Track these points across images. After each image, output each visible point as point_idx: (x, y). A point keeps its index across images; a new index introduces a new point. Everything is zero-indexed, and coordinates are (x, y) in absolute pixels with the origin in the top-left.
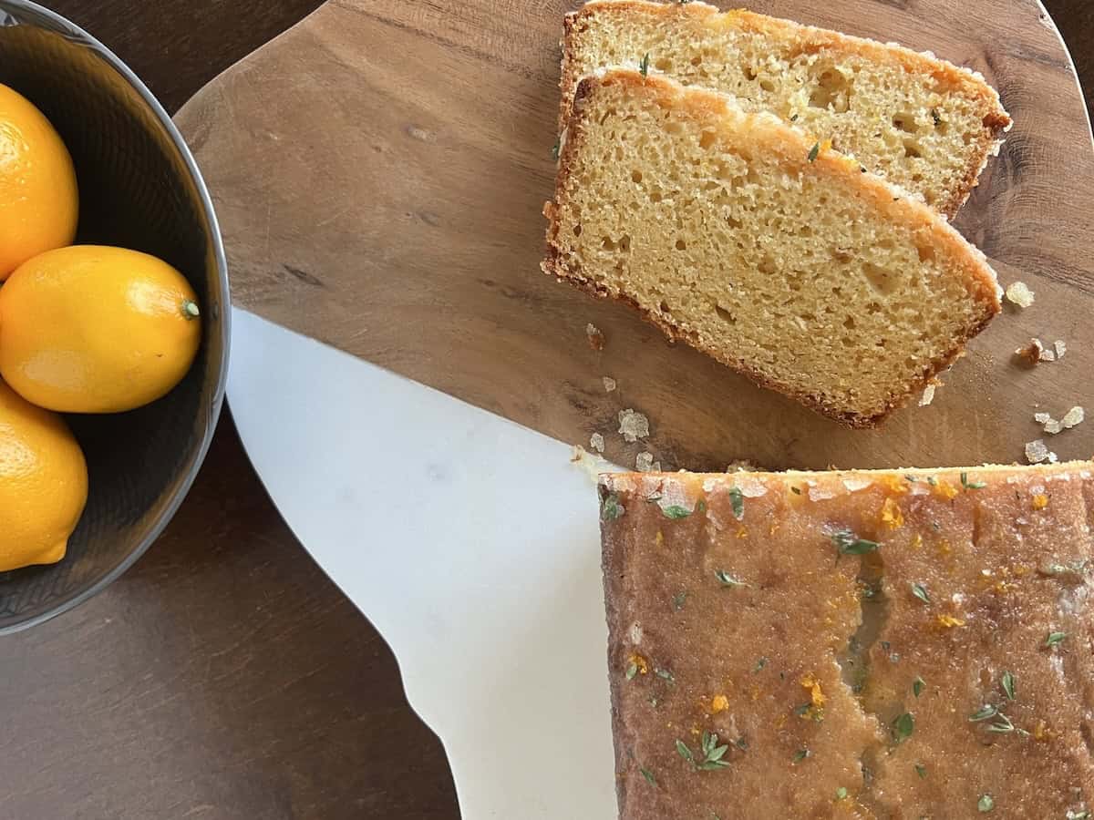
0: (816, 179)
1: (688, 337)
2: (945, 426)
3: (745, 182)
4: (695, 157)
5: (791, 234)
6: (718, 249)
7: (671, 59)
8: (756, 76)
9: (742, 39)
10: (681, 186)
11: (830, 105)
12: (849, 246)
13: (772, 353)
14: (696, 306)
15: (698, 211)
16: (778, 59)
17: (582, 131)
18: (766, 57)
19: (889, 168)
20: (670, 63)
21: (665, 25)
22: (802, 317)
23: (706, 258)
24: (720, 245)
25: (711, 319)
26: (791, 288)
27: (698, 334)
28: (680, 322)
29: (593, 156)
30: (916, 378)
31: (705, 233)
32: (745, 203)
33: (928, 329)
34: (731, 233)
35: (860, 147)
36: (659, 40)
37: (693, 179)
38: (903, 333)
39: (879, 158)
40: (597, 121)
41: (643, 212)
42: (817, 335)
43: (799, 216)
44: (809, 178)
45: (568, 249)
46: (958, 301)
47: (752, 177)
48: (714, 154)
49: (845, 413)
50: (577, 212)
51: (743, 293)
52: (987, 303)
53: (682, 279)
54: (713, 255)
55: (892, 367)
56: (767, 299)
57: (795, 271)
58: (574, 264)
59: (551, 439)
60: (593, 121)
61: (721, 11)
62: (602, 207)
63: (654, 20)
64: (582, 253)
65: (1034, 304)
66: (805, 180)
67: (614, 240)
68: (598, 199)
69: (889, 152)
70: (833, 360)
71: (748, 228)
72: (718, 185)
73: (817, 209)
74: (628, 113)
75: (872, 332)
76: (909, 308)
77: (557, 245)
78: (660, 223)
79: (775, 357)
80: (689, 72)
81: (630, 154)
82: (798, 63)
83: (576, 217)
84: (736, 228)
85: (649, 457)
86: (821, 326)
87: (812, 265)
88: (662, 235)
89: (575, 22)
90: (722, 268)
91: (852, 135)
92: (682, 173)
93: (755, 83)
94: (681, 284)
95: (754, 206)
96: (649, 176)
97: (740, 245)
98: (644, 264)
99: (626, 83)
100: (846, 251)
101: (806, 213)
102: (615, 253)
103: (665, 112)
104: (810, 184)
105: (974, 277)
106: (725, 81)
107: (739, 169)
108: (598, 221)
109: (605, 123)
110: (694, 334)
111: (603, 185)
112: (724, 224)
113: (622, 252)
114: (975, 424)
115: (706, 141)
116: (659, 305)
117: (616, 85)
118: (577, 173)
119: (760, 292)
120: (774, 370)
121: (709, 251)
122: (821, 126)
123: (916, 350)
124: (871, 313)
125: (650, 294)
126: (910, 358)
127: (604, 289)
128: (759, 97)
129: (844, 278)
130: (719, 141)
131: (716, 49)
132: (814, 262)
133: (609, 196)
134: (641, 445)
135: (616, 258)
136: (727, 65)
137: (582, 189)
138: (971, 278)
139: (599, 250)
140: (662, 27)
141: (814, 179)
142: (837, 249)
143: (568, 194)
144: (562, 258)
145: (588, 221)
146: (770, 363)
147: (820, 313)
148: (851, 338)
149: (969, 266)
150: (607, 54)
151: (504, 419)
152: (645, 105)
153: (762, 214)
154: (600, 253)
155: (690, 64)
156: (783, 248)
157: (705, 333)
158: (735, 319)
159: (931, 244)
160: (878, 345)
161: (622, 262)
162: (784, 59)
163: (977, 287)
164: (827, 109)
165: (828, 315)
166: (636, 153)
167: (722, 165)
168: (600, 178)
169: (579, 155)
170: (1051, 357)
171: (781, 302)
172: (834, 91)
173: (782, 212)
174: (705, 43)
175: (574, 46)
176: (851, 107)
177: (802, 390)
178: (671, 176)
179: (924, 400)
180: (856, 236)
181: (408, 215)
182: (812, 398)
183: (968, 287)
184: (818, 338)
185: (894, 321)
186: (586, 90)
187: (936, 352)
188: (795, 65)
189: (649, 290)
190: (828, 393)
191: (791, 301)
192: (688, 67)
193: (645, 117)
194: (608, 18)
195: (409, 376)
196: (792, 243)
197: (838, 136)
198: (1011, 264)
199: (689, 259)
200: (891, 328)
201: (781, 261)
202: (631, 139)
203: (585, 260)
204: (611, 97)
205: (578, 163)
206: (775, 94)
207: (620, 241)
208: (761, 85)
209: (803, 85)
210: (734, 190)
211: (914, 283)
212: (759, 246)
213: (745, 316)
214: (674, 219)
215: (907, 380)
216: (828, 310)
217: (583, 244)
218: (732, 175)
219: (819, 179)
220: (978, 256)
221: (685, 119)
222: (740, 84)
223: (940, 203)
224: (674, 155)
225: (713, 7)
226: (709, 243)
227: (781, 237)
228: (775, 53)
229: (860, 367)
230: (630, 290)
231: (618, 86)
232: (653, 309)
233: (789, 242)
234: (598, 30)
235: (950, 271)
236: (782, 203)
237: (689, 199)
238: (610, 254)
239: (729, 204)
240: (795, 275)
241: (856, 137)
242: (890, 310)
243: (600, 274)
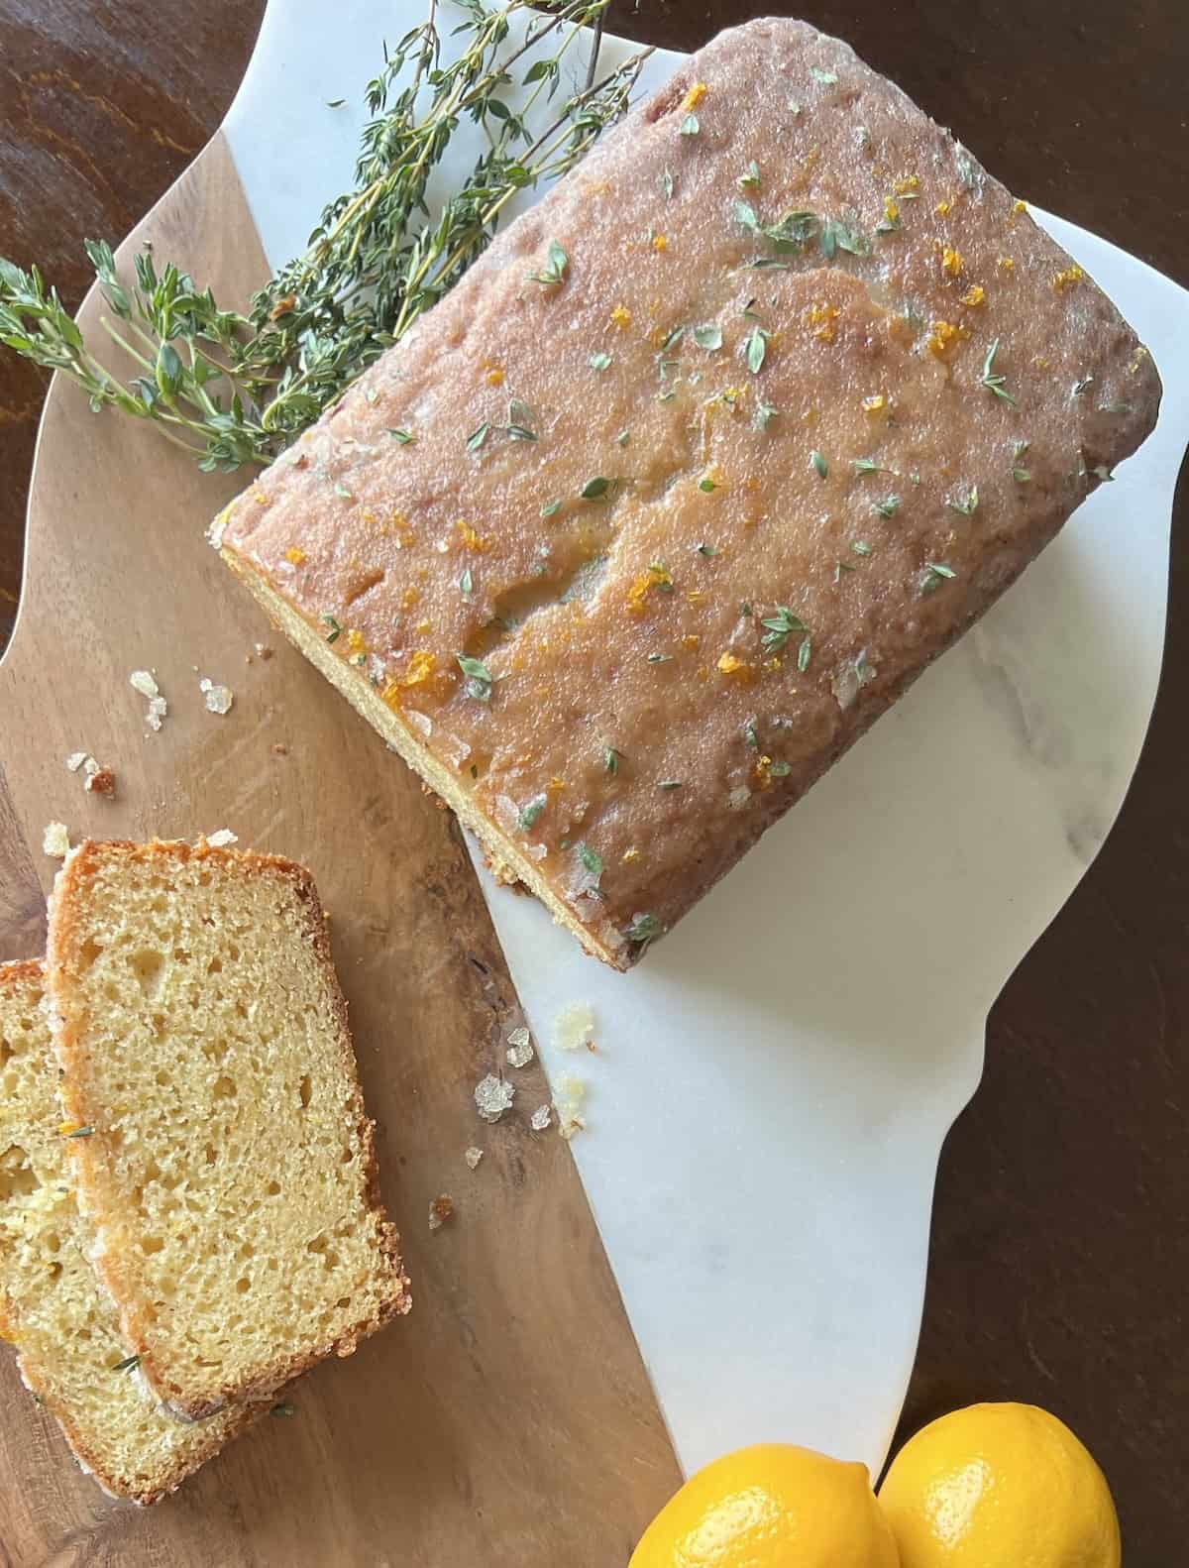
0: (106, 1111)
1: (357, 1110)
2: (239, 801)
3: (163, 1176)
4: (178, 1245)
5: (176, 1090)
6: (248, 1149)
7: (103, 1363)
8: (53, 1264)
9: (28, 1308)
10: (216, 1235)
11: (25, 1166)
12: (142, 1027)
13: (304, 1015)
14: (321, 1127)
15: (227, 1198)
16: (19, 1257)
17: (242, 1377)
18: (27, 1269)
19: (38, 1060)
20: (107, 1361)
21: (74, 1396)
22: (246, 1017)
23: (267, 1154)
24: (244, 1150)
25: (320, 1101)
26: (228, 1049)
27: (347, 1102)
28: (350, 1130)
29: (257, 1346)
30: (215, 864)
31: (244, 1174)
32: (183, 1160)
33: (160, 891)
34: (221, 1148)
35: (41, 1104)
36: (92, 1390)
37: (201, 1228)
38: (182, 910)
39: (37, 1077)
40: (221, 1370)
41: (273, 1252)
42: (252, 988)
43: (153, 1098)
44: (109, 1117)
45: (370, 1298)
46: (111, 885)
47: (153, 1174)
48: (160, 1228)
49: (303, 900)
50: (325, 1319)
51: (270, 1090)
52: (91, 857)
53: (306, 1162)
54: (257, 1150)
55: (224, 894)
56: (257, 1063)
57: (209, 1059)
58: (380, 1280)
59: (579, 1167)
60: (223, 1374)
61: (17, 1352)
62: (301, 1296)
63: (79, 1413)
64: (362, 1281)
65: (57, 820)
66: (115, 1121)
67: (323, 1258)
68: (295, 1306)
69: (24, 1072)
70: (263, 954)
71: (204, 1137)
72: (187, 1199)
73: (133, 1086)
74: (189, 1344)
75: (206, 938)
76: (154, 925)
77: (375, 1312)
78: (269, 1227)
79: (306, 1010)
80: (100, 1333)
81: (227, 1309)
82: (7, 1233)
83: (333, 1316)
84: (214, 1148)
85: (512, 1055)
86: (240, 991)
87: (190, 1047)
88: (279, 1214)
89: (143, 1492)
90: (264, 1131)
91: (36, 1122)
92: (203, 1244)
93: (61, 1257)
94: (312, 1158)
95: (178, 1149)
96: (233, 1275)
97: (227, 1131)
98: (322, 1210)
99: (161, 1370)
100: (151, 1026)
101: (145, 1094)
102: (335, 1248)
103: (158, 1309)
104: (114, 1112)
105: (77, 889)
106: (83, 1290)
107: (156, 1192)
108: (318, 1289)
109: (217, 1360)
110: (349, 1106)
111: (279, 1313)
112: (219, 1163)
113: (328, 1243)
114: (214, 776)
115: (153, 1246)
116: (349, 1165)
117: (172, 1380)
118: (287, 1348)
119: (256, 1075)
120: (319, 1001)
121: (257, 1157)
122: (51, 1159)
123: (189, 885)
124: (189, 955)
125: (347, 1181)
126: (200, 884)
127: (380, 1232)
128: (71, 1242)
129: (177, 1006)
130: (144, 1233)
131: (57, 1325)
132: (185, 1048)
133: (283, 1298)
134: (506, 1072)
135: (340, 1243)
136: (64, 1300)
137: (299, 1331)
138: (80, 890)
139: (346, 1266)
140: (79, 1399)
141: (108, 1112)
142: (156, 1036)
143: (315, 1342)
144: (384, 1297)
145: (325, 1300)
146: (316, 1011)
147: (227, 1003)
148: (228, 953)
149: (70, 902)
150: (148, 1432)
151: (601, 1233)
152: (168, 1334)
153: (180, 1134)
154: (347, 1262)
155: (93, 1339)
156: (196, 1088)
157: (339, 1097)
158: (302, 1078)
159: (78, 953)
160: (213, 923)
161: (338, 1234)
162: (14, 1250)
163: (84, 878)
164: (30, 1166)
165: (223, 992)
166: (221, 1305)
167: (165, 1212)
168: (273, 1321)
169: (268, 1359)
170: (91, 762)
171: (248, 1047)
172: (7, 1176)
173: (163, 1118)
174: (60, 1340)
175: (167, 1473)
176: (9, 1145)
177: (316, 960)
178: (215, 1253)
179: (228, 839)
180: (128, 1028)
181: (480, 1514)
182: (315, 943)
183: (89, 887)
184: (254, 984)
185: (178, 928)
186: (200, 1405)
187: (173, 865)
188: (13, 1234)
189: (344, 1184)
190: (298, 932)
191: (239, 1038)
192: (97, 1338)
193: (178, 1324)
194: (113, 1462)
195: (644, 1372)
196: (184, 1084)
197: (48, 1134)
198: (35, 873)
199: (281, 1170)
200: (187, 924)
201: (209, 1080)
202: (211, 1321)
203: (368, 1272)
204: (186, 1375)
205: (277, 1355)
206: (55, 1230)
207: (319, 1252)
208: (57, 1251)
209: (25, 1210)
210: (179, 1181)
211: (127, 938)
212: (213, 1113)
213: (291, 1070)
214: (254, 1215)
215: (224, 869)
216: (220, 997)
217: (353, 1287)
218: (167, 1195)
219: (104, 1107)
220: (53, 902)
221: (149, 1284)
222: (74, 1272)
223: (33, 983)
224: (193, 1266)
225: (19, 1364)
226: (250, 1163)
227: (188, 1098)
228: (16, 1263)
229: (247, 924)
230: (357, 1204)
231: (171, 1375)
232: (358, 1167)
233: (186, 1087)
234: (133, 1462)
235: (90, 914)
236: (154, 1124)
237: (222, 1218)
238: (341, 1252)
239: (197, 1175)
240: (212, 1056)
241: (33, 1116)
242: (172, 939)
243: (368, 1246)
